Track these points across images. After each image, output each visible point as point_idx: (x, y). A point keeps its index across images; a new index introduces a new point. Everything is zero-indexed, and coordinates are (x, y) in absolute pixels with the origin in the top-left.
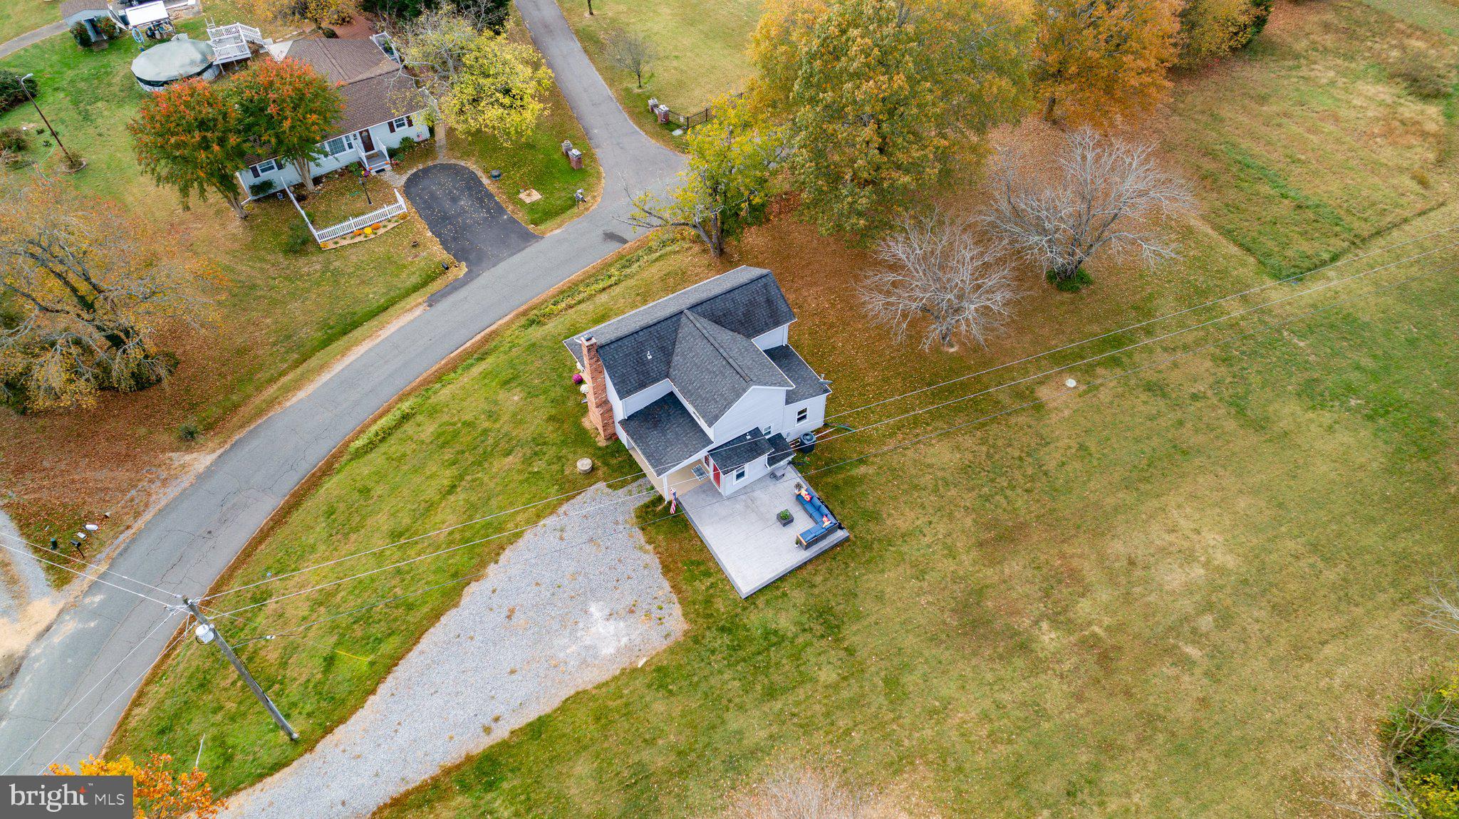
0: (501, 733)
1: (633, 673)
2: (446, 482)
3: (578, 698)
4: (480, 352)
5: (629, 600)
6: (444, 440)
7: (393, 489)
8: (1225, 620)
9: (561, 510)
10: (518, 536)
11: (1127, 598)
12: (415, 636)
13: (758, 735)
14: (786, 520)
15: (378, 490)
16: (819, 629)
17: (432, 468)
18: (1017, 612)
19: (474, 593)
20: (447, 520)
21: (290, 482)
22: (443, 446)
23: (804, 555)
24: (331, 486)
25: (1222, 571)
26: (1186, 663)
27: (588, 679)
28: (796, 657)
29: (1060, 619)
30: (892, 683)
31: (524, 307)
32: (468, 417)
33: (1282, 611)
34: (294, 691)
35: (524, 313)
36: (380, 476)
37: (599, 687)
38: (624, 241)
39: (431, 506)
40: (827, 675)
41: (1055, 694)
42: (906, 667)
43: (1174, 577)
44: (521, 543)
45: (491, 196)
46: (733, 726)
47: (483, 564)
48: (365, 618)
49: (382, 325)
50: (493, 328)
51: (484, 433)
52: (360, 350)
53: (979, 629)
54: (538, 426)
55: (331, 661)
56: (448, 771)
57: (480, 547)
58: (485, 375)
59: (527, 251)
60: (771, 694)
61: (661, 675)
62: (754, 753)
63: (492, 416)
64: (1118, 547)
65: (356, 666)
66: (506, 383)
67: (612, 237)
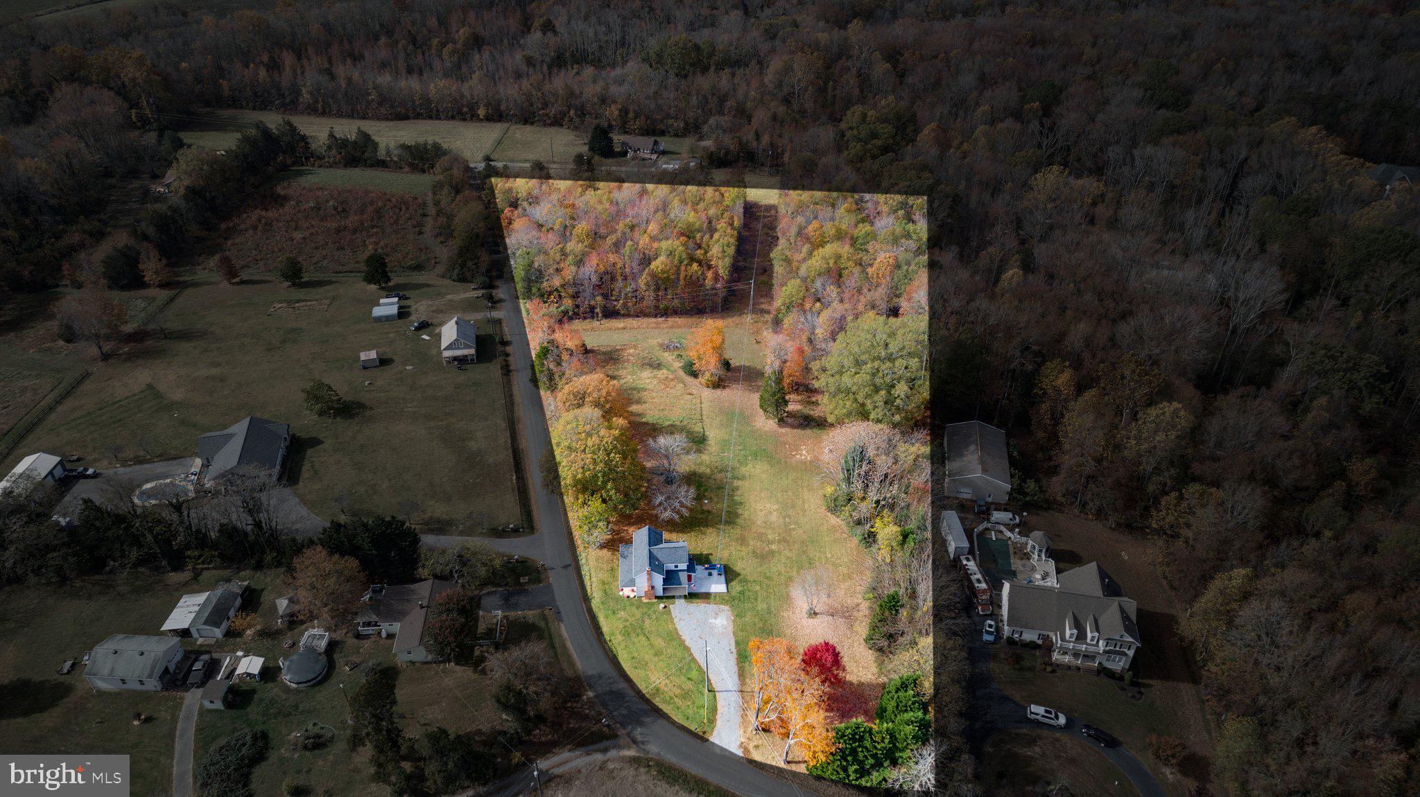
0: (734, 650)
1: (734, 621)
2: (644, 639)
3: (735, 634)
5: (713, 614)
6: (627, 634)
7: (638, 651)
8: (789, 517)
9: (674, 616)
10: (676, 629)
11: (773, 529)
12: (693, 660)
13: (765, 606)
14: (710, 574)
15: (635, 655)
16: (745, 584)
17: (636, 640)
18: (764, 548)
19: (688, 643)
20: (659, 643)
22: (629, 635)
23: (723, 576)
24: (625, 665)
25: (777, 510)
26: (794, 529)
27: (730, 629)
28: (749, 591)
29: (772, 542)
30: (767, 578)
32: (621, 626)
33: (793, 507)
34: (694, 689)
36: (630, 653)
37: (734, 628)
39: (651, 645)
40: (758, 588)
41: (787, 553)
42: (765, 573)
43: (774, 517)
44: (679, 629)
46: (760, 609)
47: (680, 639)
48: (680, 669)
49: (561, 636)
50: (585, 610)
51: (631, 624)
52: (569, 644)
53: (763, 557)
54: (638, 613)
55: (689, 679)
56: (738, 664)
57: (674, 637)
58: (606, 617)
59: (555, 589)
60: (756, 599)
61: (739, 615)
62: (769, 608)
63: (627, 620)
64: (759, 523)
65: (694, 674)
66: (614, 613)
67: (566, 567)
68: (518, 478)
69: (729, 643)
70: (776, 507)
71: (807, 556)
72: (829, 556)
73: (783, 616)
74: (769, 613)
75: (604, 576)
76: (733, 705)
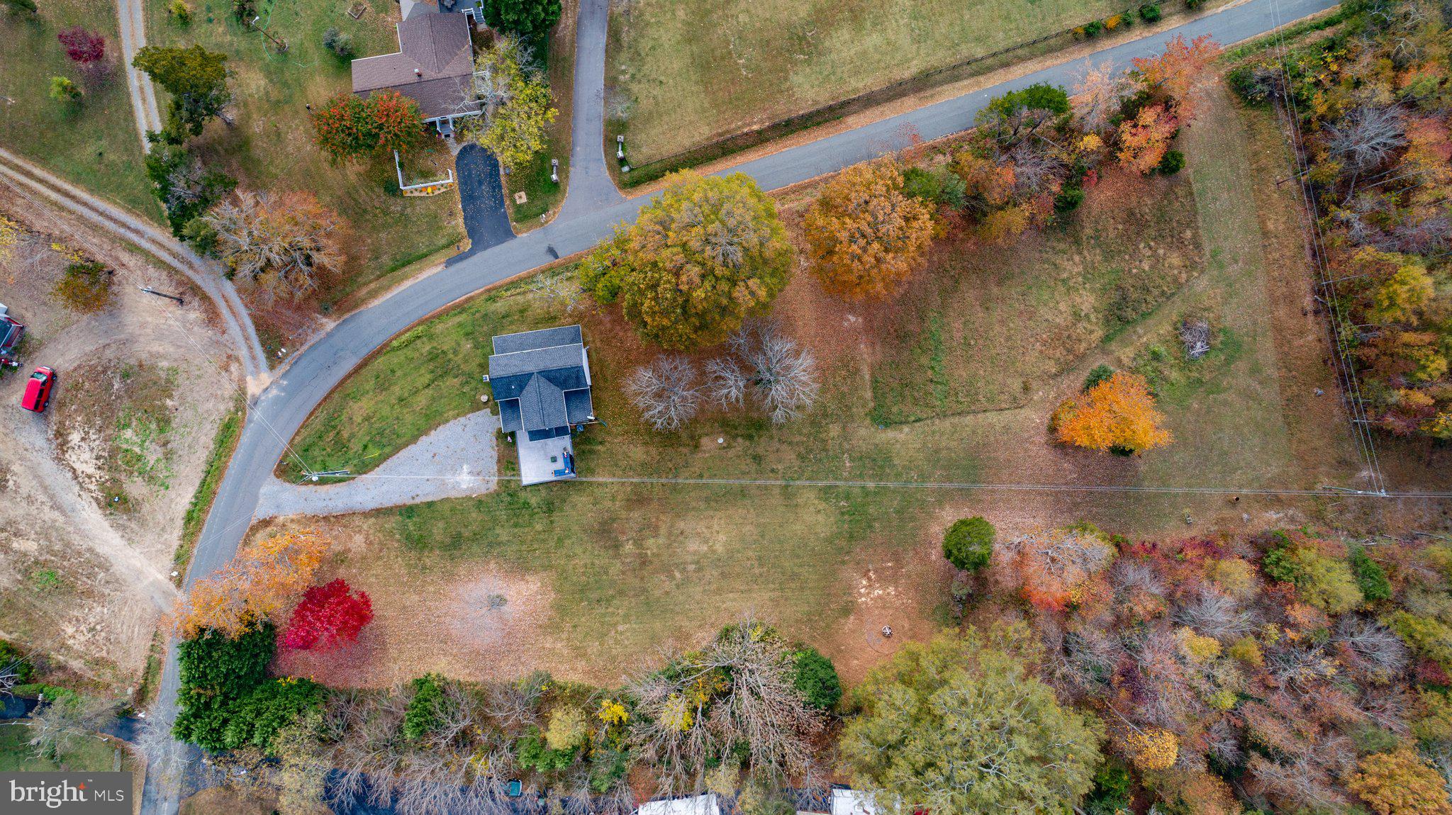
0: (418, 501)
1: (469, 498)
2: (427, 382)
3: (447, 500)
4: (461, 308)
5: (479, 469)
6: (433, 356)
7: (405, 375)
8: (699, 570)
9: (468, 416)
10: (447, 421)
11: (669, 546)
12: (397, 449)
13: (504, 538)
14: (554, 460)
15: (399, 373)
16: (545, 509)
17: (423, 371)
18: (624, 533)
19: (424, 440)
20: (421, 401)
21: (364, 352)
22: (431, 360)
23: (553, 478)
24: (380, 362)
25: (714, 552)
26: (673, 578)
27: (453, 494)
28: (531, 516)
29: (638, 543)
30: (560, 540)
31: (491, 286)
32: (445, 348)
34: (351, 453)
35: (489, 290)
36: (401, 366)
37: (456, 499)
38: (557, 257)
39: (417, 392)
40: (539, 527)
41: (616, 567)
42: (569, 537)
43: (693, 546)
44: (448, 425)
45: (500, 187)
46: (497, 531)
47: (430, 429)
48: (381, 434)
49: (421, 270)
50: (472, 294)
51: (449, 361)
52: (407, 284)
53: (606, 533)
54: (473, 366)
55: (365, 447)
56: (396, 507)
57: (431, 420)
58: (460, 325)
59: (505, 244)
60: (516, 525)
61: (479, 503)
62: (499, 544)
63: (455, 352)
64: (681, 525)
65: (374, 453)
66: (467, 334)
67: (552, 251)
68: (759, 132)
69: (427, 493)
70: (719, 548)
71: (613, 597)
72: (620, 628)
73: (488, 562)
74: (490, 545)
75: (538, 309)
76: (331, 504)
